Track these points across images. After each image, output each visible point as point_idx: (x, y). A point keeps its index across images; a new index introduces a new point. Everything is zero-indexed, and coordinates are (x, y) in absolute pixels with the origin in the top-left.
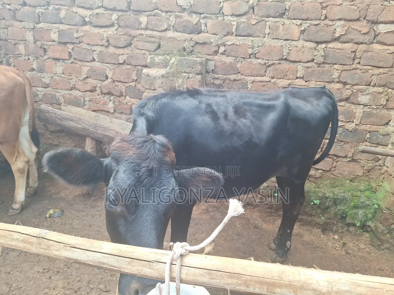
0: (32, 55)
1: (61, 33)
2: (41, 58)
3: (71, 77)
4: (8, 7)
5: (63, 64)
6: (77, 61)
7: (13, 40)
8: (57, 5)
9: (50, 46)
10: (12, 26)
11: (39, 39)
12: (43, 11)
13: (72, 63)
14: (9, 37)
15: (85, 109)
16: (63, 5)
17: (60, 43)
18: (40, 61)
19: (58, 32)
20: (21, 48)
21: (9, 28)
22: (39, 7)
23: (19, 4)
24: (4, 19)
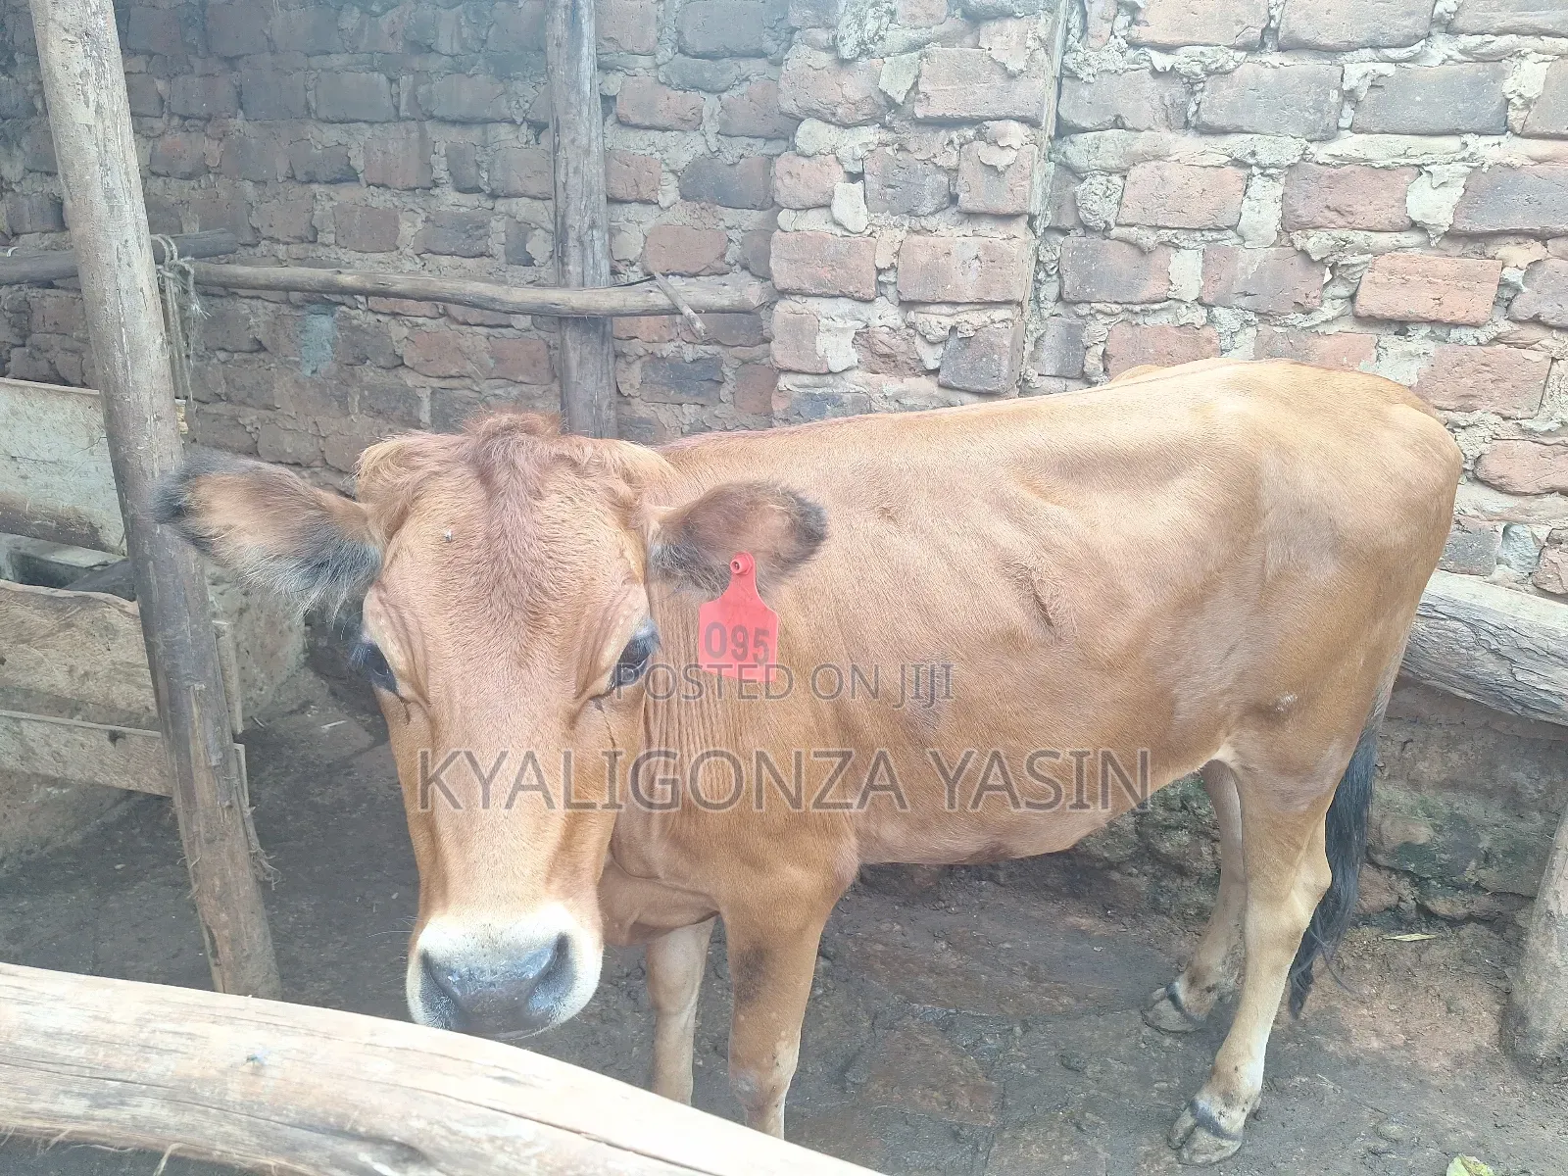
0: (1244, 302)
1: (1482, 185)
2: (1292, 316)
3: (1472, 418)
4: (1161, 61)
5: (1431, 347)
6: (1533, 333)
7: (1149, 232)
8: (1502, 32)
9: (1378, 253)
10: (1157, 157)
11: (1319, 220)
12: (1389, 69)
13: (1497, 340)
14: (1127, 216)
15: (1495, 583)
16: (1540, 33)
17: (1453, 235)
18: (1279, 330)
19: (1463, 181)
20: (1186, 270)
21: (1135, 173)
22: (1367, 53)
23: (1239, 41)
24: (1118, 123)
